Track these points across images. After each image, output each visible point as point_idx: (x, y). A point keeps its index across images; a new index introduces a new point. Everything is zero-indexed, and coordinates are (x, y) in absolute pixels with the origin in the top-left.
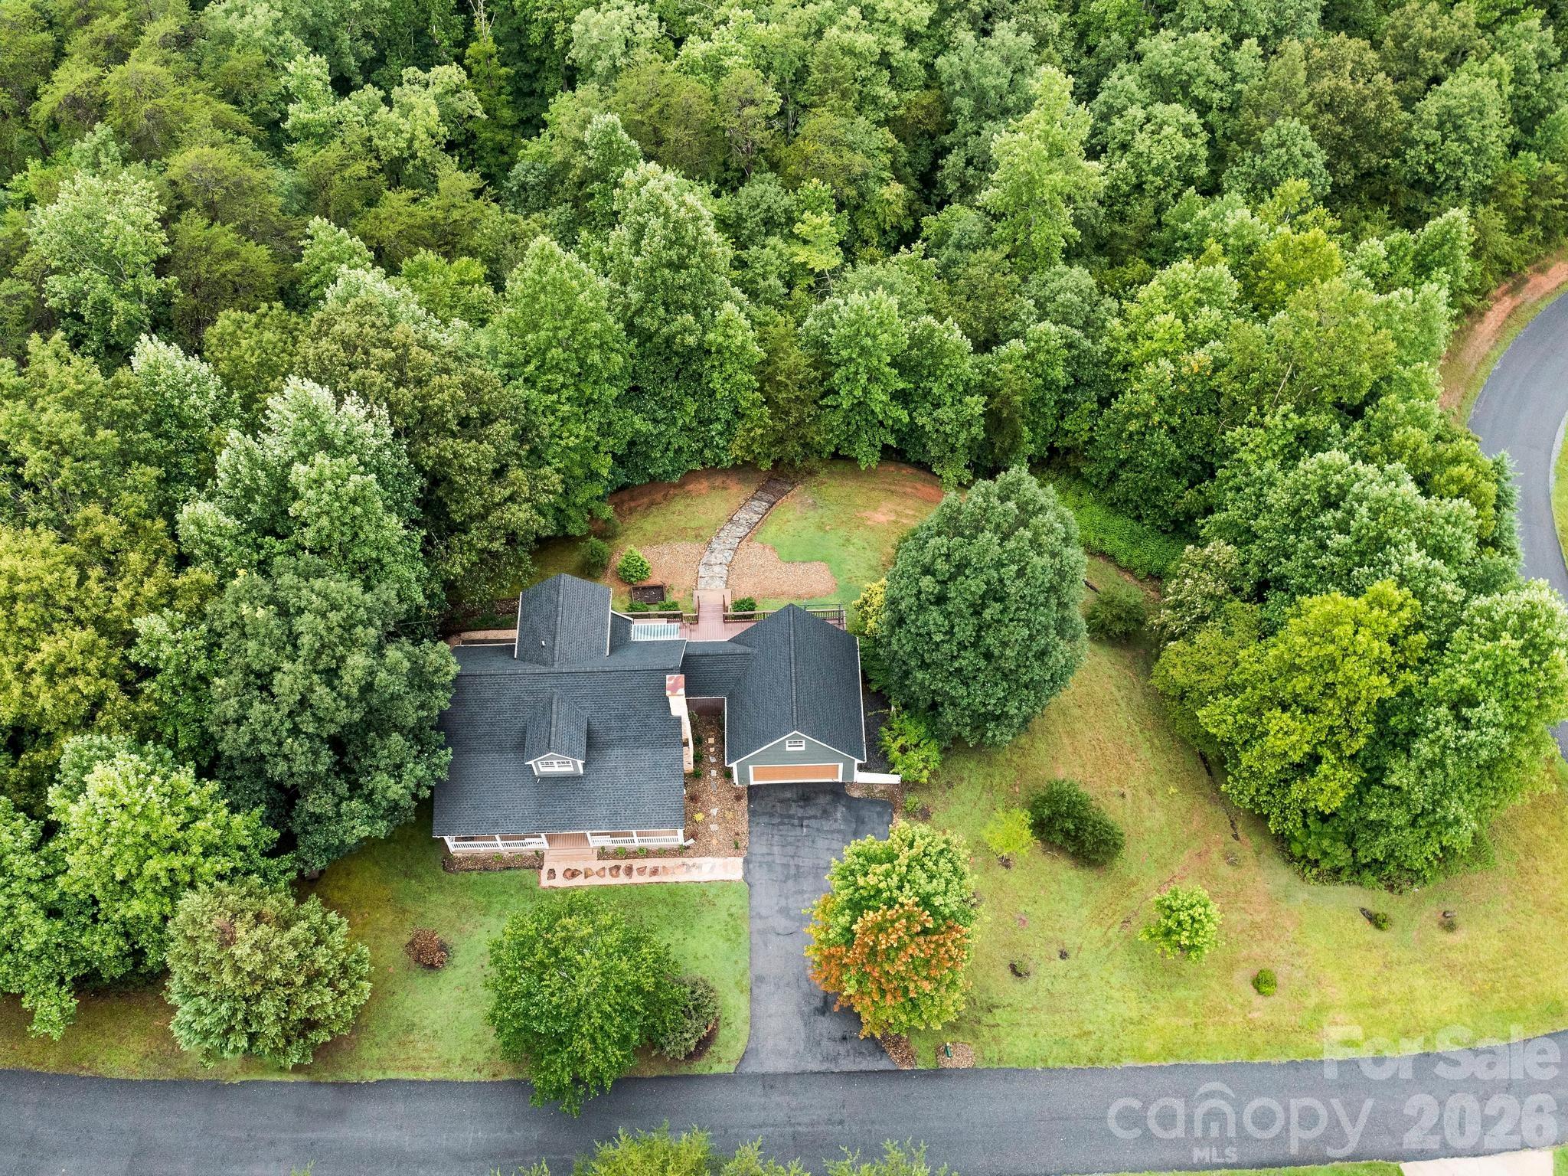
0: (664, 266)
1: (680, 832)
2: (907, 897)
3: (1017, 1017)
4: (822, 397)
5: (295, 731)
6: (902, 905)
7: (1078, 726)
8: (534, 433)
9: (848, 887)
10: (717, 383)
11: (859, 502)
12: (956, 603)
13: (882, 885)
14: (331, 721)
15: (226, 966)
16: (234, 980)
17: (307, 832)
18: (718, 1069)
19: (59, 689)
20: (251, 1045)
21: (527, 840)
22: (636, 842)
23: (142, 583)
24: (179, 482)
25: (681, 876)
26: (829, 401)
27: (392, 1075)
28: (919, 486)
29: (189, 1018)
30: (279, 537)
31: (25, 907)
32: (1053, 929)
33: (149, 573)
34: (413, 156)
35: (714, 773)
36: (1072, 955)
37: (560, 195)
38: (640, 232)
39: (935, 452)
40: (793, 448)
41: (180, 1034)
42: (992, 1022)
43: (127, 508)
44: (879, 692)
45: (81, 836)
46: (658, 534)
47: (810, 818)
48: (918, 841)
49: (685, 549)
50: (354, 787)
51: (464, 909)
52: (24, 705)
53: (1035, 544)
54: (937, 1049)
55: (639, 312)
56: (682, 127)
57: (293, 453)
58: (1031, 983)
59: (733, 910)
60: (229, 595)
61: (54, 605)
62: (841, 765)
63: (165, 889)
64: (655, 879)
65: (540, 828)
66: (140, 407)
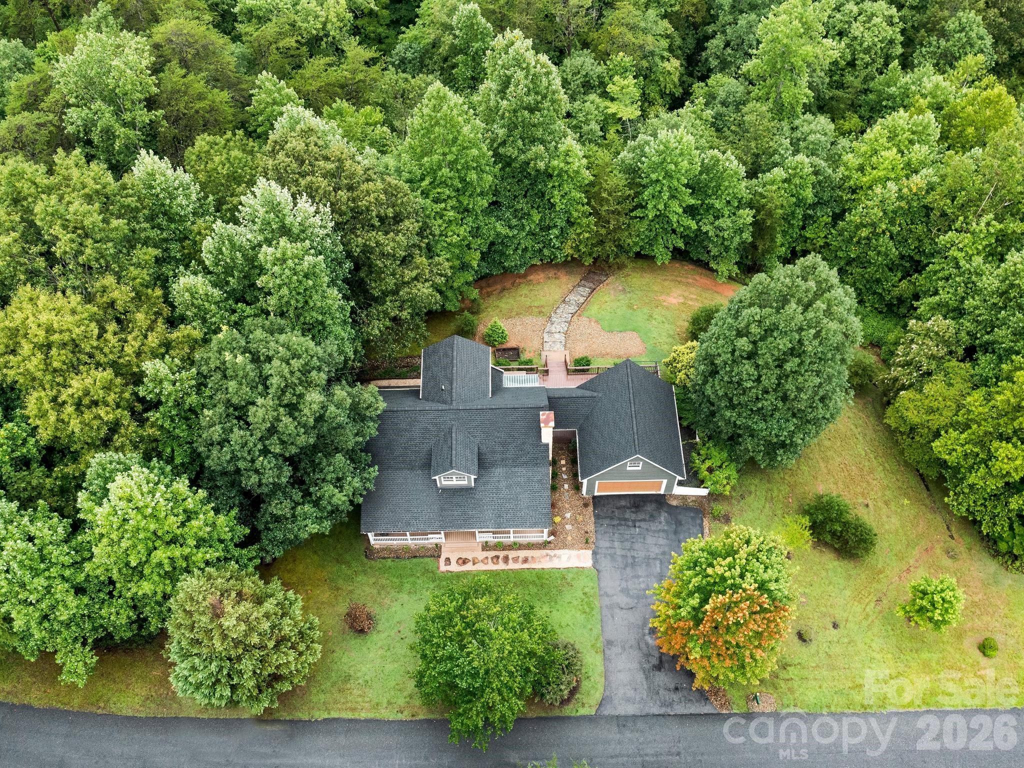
0: (525, 109)
1: (546, 531)
2: (749, 584)
3: (805, 673)
4: (632, 211)
5: (265, 452)
6: (745, 590)
7: (829, 453)
8: (428, 231)
9: (697, 575)
10: (556, 199)
11: (656, 289)
12: (766, 357)
13: (727, 574)
14: (292, 444)
15: (216, 634)
16: (222, 644)
17: (269, 529)
18: (582, 712)
19: (86, 416)
20: (232, 693)
21: (430, 536)
22: (512, 538)
23: (146, 337)
24: (169, 263)
25: (546, 564)
26: (638, 213)
27: (334, 715)
28: (698, 278)
29: (186, 673)
30: (248, 304)
31: (60, 588)
32: (826, 606)
33: (151, 328)
34: (327, 36)
35: (566, 486)
36: (842, 626)
37: (430, 67)
38: (506, 83)
39: (714, 251)
40: (610, 247)
41: (176, 685)
42: (787, 677)
43: (135, 279)
44: (688, 427)
45: (104, 531)
46: (511, 310)
47: (639, 521)
48: (754, 541)
49: (530, 320)
50: (307, 494)
51: (383, 587)
52: (57, 429)
53: (828, 313)
54: (747, 697)
55: (504, 143)
56: (525, 14)
57: (260, 238)
58: (813, 647)
59: (586, 590)
60: (214, 345)
61: (80, 352)
62: (665, 481)
63: (166, 573)
64: (526, 566)
65: (442, 527)
66: (142, 204)
